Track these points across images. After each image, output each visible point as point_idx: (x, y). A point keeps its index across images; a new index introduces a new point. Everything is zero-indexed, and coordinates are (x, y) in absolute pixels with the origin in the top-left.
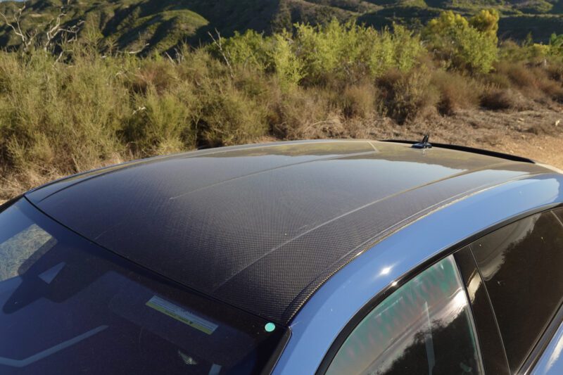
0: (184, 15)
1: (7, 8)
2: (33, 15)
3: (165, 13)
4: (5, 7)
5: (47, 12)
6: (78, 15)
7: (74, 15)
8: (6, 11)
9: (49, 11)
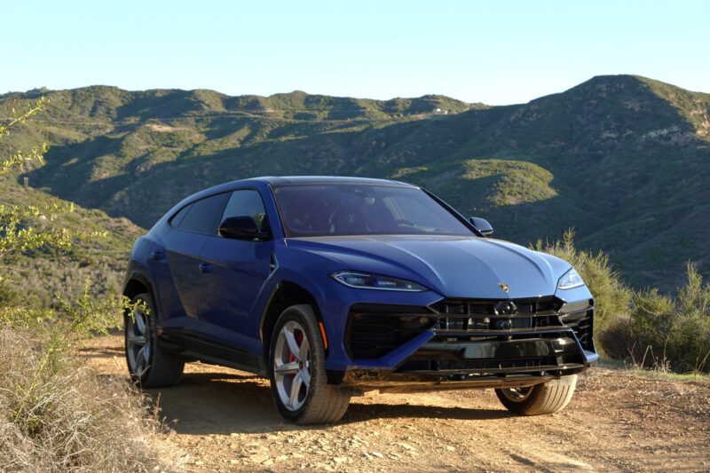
0: (519, 174)
1: (98, 103)
2: (156, 128)
3: (473, 162)
4: (93, 99)
5: (187, 124)
6: (258, 139)
7: (248, 138)
8: (94, 109)
9: (191, 121)
